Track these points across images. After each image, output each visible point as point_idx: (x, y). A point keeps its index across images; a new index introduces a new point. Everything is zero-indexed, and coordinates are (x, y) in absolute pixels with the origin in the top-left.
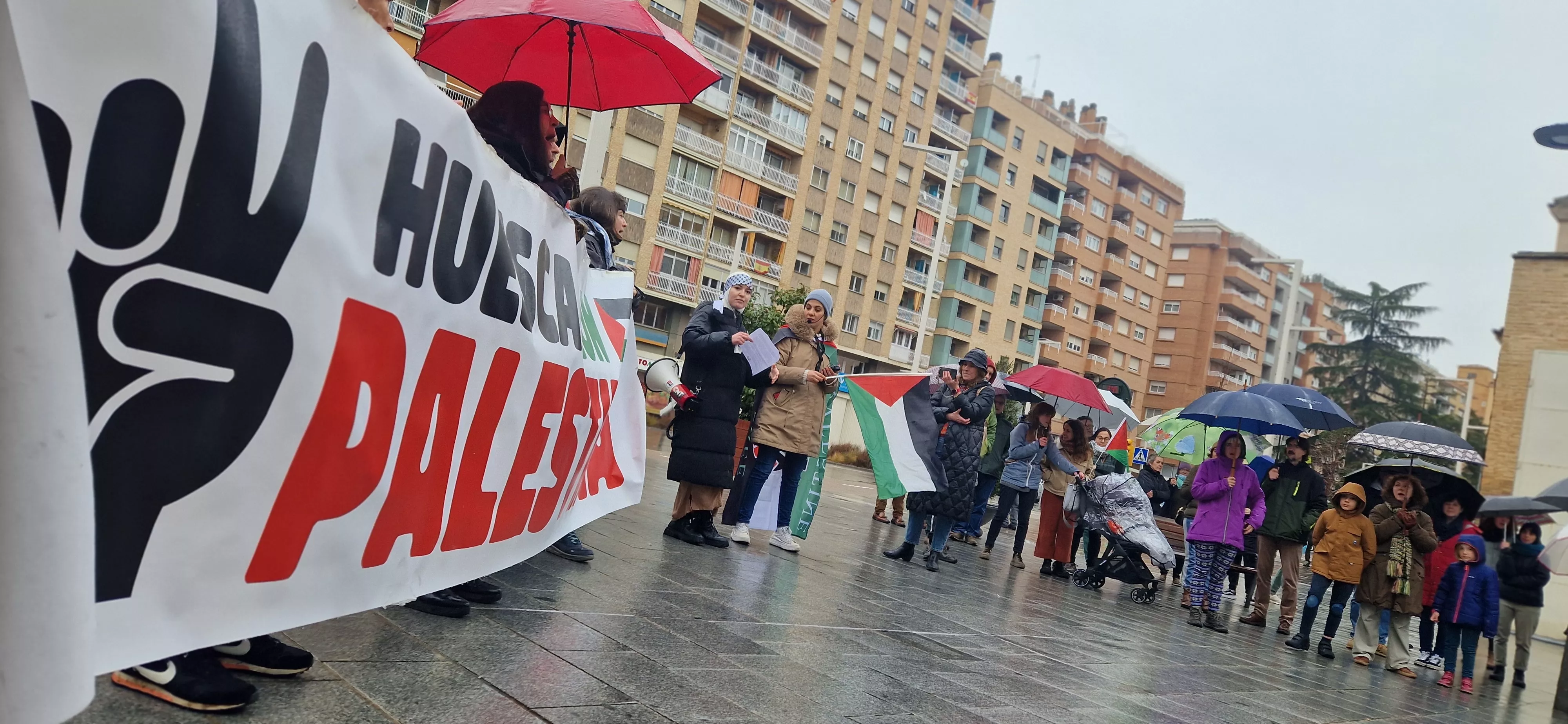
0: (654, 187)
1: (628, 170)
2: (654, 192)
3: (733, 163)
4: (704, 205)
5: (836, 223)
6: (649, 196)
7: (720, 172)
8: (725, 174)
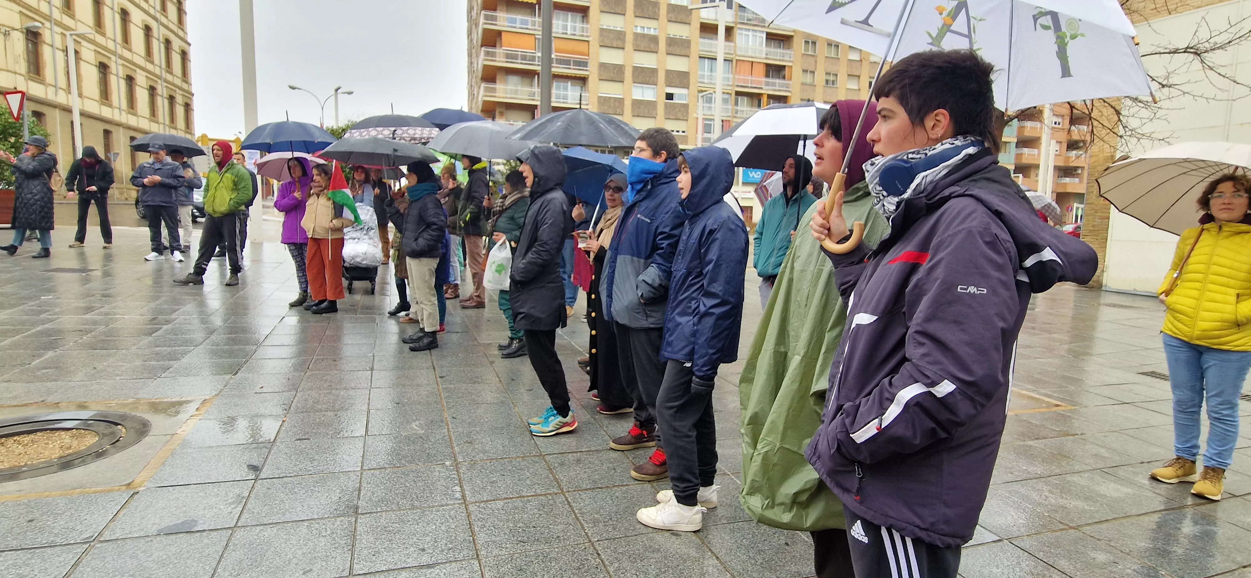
0: (691, 82)
2: (691, 85)
3: (743, 53)
4: (728, 85)
5: (828, 74)
6: (688, 88)
7: (734, 62)
8: (739, 62)
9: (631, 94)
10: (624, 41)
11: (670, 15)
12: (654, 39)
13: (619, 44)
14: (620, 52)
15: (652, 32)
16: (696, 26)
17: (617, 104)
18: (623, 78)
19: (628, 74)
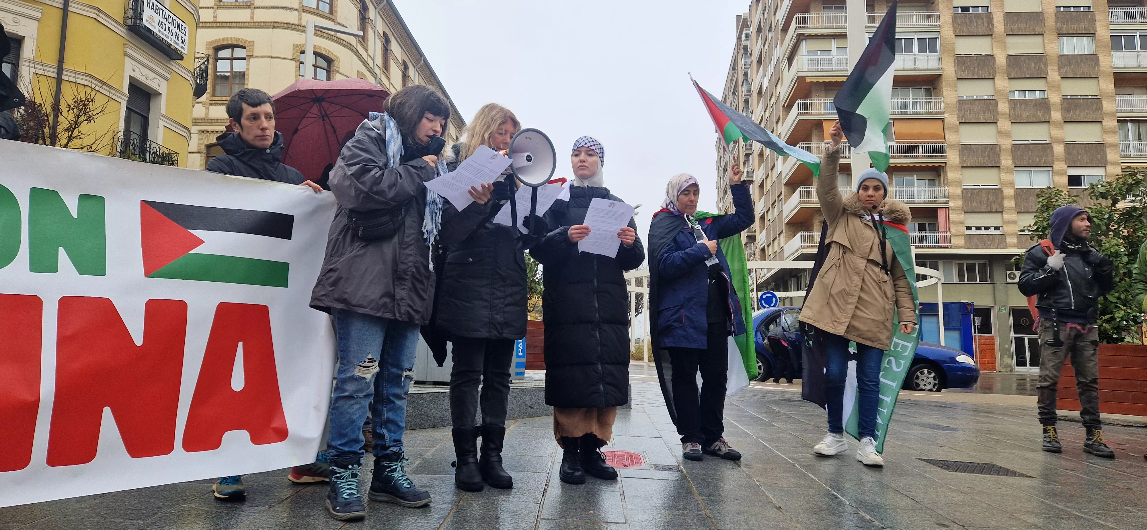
0: (1108, 157)
1: (1075, 152)
2: (1109, 162)
6: (1105, 166)
9: (1012, 182)
10: (995, 112)
11: (1064, 70)
12: (1044, 105)
13: (988, 117)
14: (991, 128)
15: (1038, 96)
16: (1107, 80)
17: (991, 198)
18: (999, 162)
19: (1006, 156)
